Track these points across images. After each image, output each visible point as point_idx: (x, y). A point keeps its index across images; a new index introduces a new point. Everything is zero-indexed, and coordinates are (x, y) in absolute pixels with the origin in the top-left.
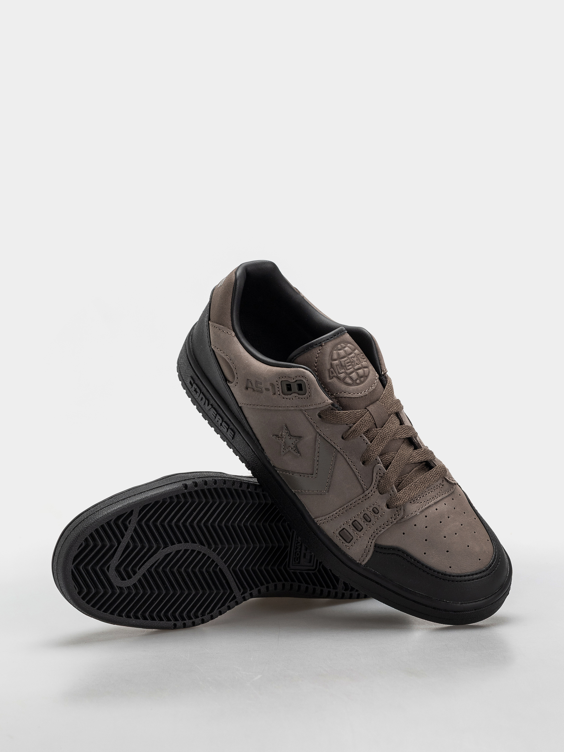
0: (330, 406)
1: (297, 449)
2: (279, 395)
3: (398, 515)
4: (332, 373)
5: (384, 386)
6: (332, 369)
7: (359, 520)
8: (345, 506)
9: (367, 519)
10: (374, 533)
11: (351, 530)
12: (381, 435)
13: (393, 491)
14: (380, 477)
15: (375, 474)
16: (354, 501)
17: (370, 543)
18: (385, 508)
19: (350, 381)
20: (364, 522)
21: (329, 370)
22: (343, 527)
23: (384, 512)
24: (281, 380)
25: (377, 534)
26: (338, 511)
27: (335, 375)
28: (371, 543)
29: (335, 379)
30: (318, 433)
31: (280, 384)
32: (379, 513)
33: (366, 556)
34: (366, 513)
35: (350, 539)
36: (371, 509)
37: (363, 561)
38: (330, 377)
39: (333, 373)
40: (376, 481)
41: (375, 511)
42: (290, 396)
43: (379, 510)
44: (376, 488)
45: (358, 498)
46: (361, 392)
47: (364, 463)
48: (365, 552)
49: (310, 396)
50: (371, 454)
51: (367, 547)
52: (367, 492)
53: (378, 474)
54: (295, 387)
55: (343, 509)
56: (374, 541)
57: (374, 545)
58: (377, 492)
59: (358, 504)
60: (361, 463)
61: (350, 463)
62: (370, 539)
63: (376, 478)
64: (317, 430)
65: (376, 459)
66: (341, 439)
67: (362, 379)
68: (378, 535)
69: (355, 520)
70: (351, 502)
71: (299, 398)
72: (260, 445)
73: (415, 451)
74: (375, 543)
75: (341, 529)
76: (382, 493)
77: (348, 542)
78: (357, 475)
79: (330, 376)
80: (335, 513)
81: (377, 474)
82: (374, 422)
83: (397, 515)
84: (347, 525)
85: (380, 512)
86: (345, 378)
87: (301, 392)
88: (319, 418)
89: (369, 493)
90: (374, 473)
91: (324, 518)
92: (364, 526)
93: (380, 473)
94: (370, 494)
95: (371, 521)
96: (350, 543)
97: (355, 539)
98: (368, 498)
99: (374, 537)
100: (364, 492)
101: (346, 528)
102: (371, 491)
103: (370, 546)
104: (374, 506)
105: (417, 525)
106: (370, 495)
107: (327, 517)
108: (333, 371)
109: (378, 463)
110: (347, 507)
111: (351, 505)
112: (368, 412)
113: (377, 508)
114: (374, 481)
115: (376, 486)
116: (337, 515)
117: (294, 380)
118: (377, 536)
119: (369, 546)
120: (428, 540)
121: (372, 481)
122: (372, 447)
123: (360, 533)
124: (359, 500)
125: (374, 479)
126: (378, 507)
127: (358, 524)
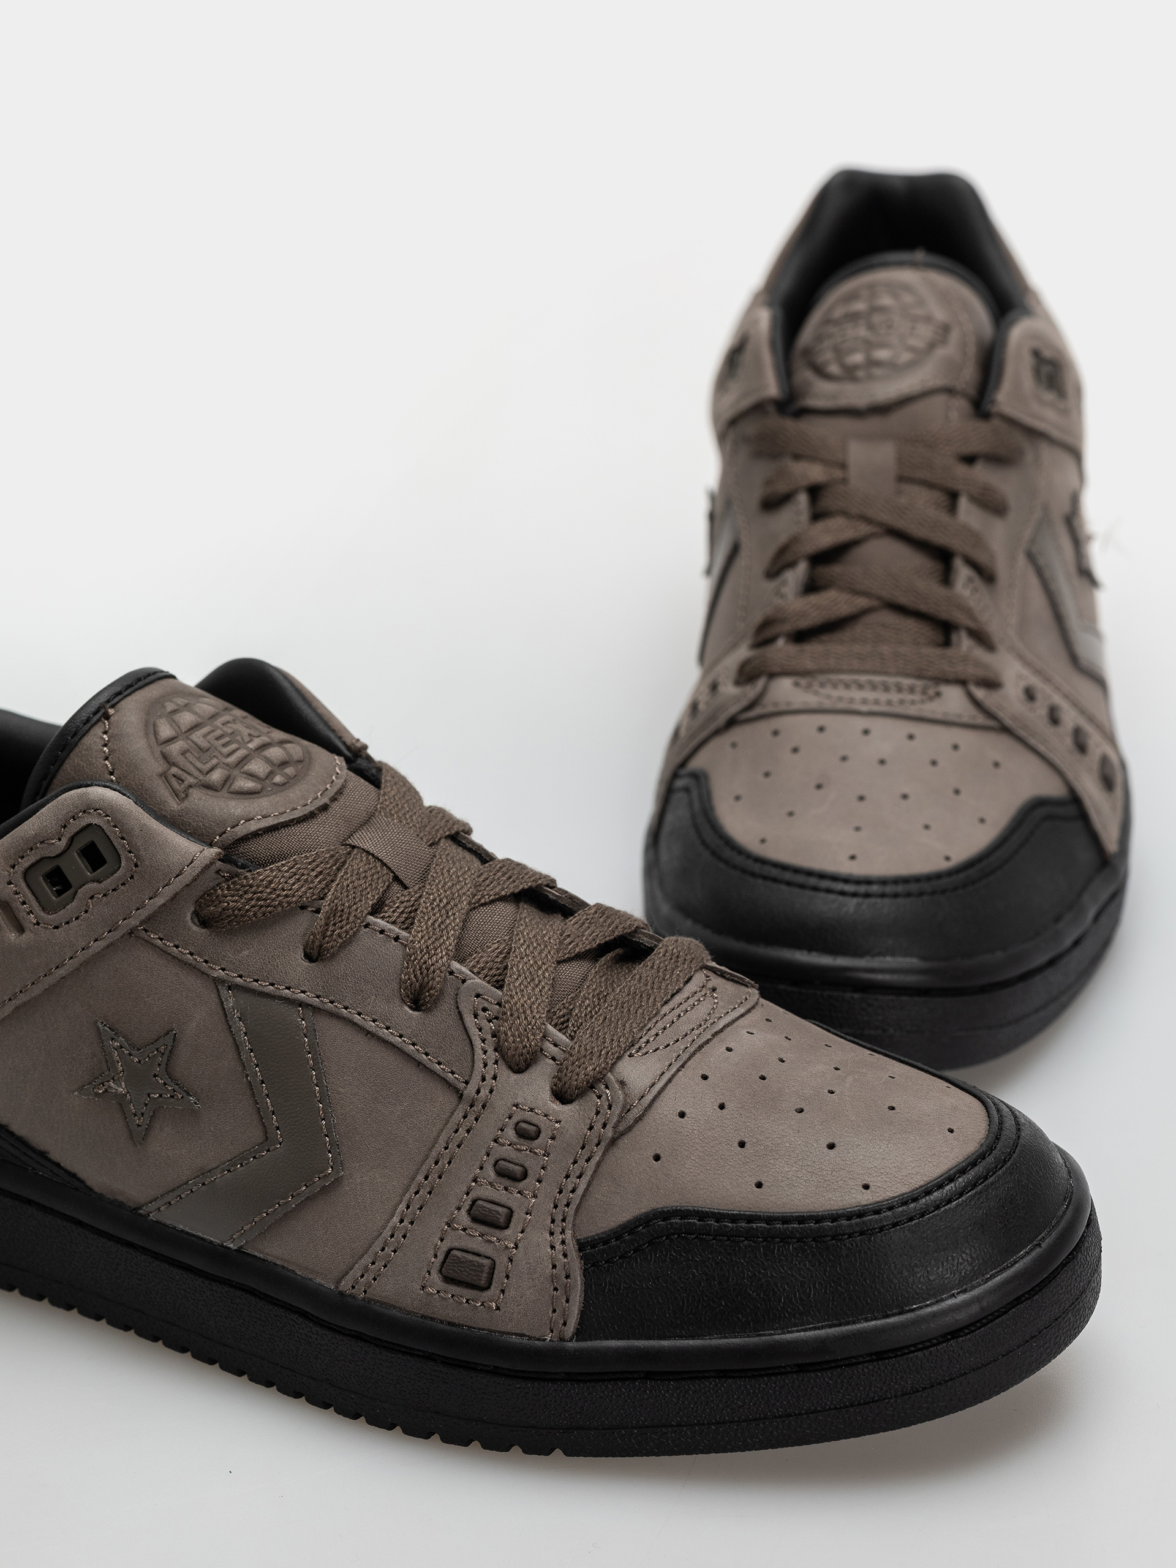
0: (219, 864)
1: (178, 1085)
2: (38, 924)
3: (610, 1107)
4: (180, 780)
5: (375, 782)
6: (174, 770)
7: (487, 1192)
8: (420, 1178)
9: (511, 1175)
10: (556, 1207)
11: (475, 1240)
12: (434, 900)
13: (556, 1045)
14: (490, 1021)
15: (469, 1020)
16: (442, 1143)
17: (558, 1247)
18: (556, 1106)
19: (249, 785)
20: (506, 1189)
21: (164, 775)
22: (444, 1247)
23: (557, 1122)
24: (20, 869)
25: (568, 1205)
26: (402, 1206)
27: (190, 780)
28: (563, 1242)
29: (196, 794)
30: (223, 982)
31: (23, 885)
32: (542, 1130)
33: (567, 1301)
34: (498, 1157)
35: (486, 1269)
36: (510, 1133)
37: (565, 1324)
38: (177, 795)
39: (183, 778)
40: (483, 1041)
41: (527, 1134)
42: (74, 904)
43: (536, 1122)
44: (496, 1062)
45: (451, 1126)
46: (302, 802)
47: (417, 1004)
48: (556, 1289)
49: (136, 865)
50: (425, 963)
51: (554, 1267)
52: (470, 1090)
53: (481, 1013)
54: (76, 866)
55: (417, 1193)
56: (569, 1233)
57: (577, 1247)
58: (504, 1073)
59: (459, 1146)
60: (407, 1008)
61: (371, 1026)
62: (552, 1234)
63: (480, 1030)
64: (210, 972)
65: (451, 973)
66: (306, 964)
67: (290, 771)
68: (573, 1206)
69: (474, 1202)
70: (434, 1154)
71: (105, 895)
72: (58, 1165)
73: (571, 921)
74: (574, 1236)
75: (441, 1257)
76: (523, 1065)
77: (484, 1286)
78: (411, 1053)
79: (176, 793)
80: (396, 1219)
81: (476, 1016)
82: (392, 875)
83: (606, 1107)
84: (453, 1233)
85: (542, 1126)
86: (227, 780)
87: (105, 867)
88: (204, 931)
89: (478, 1092)
90: (465, 1016)
91: (367, 1260)
92: (512, 1199)
93: (484, 1010)
94: (482, 1091)
95: (530, 1172)
96: (492, 1288)
97: (502, 1261)
98: (484, 1107)
99: (564, 1220)
100: (462, 1095)
101: (456, 1244)
102: (484, 1079)
103: (565, 1256)
104: (515, 1119)
105: (687, 1111)
106: (484, 1092)
107: (378, 1249)
108: (180, 772)
109: (464, 981)
110: (426, 1178)
111: (436, 1163)
112: (356, 851)
113: (529, 1119)
114: (478, 1044)
115: (492, 1055)
116: (406, 1223)
117: (64, 842)
118: (571, 1211)
119: (561, 1257)
120: (746, 1140)
121: (472, 1045)
122: (419, 942)
123: (508, 1232)
124: (456, 1131)
125: (473, 1038)
126: (528, 1116)
127: (490, 1206)
